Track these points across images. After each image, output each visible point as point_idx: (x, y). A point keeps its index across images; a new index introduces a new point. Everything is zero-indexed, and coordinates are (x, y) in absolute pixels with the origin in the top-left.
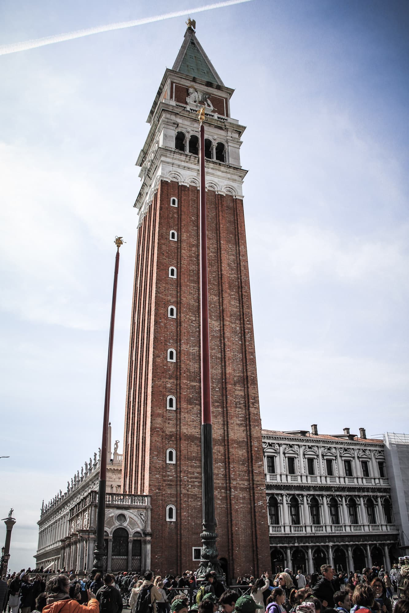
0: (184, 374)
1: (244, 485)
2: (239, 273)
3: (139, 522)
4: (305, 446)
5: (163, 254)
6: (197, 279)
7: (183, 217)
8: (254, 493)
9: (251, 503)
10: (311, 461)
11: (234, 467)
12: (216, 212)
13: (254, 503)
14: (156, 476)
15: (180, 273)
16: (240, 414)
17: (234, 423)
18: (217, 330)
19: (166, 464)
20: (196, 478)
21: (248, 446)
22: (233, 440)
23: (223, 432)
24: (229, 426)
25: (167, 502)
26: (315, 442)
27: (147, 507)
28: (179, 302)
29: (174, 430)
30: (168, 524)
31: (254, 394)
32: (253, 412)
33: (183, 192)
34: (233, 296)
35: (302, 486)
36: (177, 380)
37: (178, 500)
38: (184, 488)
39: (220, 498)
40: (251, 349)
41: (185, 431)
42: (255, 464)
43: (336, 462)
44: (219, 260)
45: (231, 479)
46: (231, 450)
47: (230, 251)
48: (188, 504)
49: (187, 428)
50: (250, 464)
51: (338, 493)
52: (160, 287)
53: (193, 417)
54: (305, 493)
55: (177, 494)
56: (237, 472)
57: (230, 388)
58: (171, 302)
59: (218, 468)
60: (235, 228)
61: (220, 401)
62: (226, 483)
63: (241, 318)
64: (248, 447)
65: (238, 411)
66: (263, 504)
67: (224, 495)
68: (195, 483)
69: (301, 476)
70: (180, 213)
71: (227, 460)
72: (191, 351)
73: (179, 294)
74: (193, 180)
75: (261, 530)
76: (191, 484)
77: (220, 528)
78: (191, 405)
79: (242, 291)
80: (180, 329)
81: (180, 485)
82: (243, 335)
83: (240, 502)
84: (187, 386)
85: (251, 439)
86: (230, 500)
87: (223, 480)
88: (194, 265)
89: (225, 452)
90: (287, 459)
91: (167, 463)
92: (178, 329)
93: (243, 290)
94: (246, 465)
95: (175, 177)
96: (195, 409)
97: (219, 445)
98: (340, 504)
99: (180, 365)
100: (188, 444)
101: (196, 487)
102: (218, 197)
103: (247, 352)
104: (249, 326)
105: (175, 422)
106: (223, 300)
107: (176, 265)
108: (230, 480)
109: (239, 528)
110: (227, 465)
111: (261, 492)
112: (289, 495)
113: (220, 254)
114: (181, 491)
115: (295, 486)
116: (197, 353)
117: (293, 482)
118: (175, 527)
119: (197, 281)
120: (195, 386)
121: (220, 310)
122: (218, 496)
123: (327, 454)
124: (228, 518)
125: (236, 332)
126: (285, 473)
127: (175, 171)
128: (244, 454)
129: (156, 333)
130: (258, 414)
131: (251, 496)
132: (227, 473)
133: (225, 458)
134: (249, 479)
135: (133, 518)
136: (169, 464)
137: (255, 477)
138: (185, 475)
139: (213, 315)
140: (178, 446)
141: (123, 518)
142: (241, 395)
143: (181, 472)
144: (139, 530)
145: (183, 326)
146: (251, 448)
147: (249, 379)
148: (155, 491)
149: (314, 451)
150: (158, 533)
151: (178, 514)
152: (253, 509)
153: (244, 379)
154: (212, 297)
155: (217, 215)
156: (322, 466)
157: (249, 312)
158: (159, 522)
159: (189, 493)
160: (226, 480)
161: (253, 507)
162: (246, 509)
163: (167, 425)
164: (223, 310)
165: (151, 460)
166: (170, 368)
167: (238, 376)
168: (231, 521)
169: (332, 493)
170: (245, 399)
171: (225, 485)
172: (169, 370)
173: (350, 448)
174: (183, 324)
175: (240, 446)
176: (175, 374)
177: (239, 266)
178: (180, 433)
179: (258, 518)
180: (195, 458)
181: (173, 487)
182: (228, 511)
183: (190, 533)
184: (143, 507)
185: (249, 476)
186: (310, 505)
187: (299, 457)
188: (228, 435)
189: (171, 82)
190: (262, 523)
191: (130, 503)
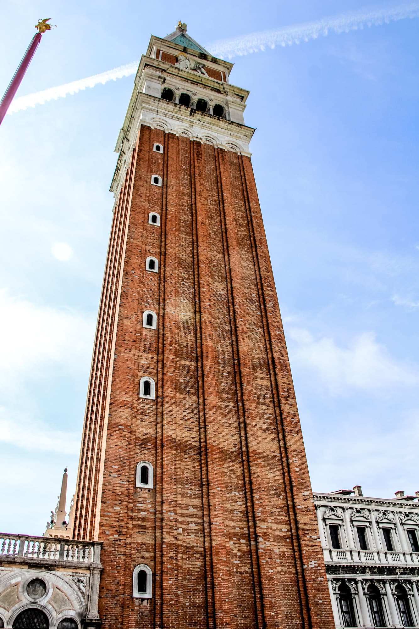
0: (171, 345)
1: (281, 530)
2: (251, 230)
3: (73, 597)
4: (352, 508)
5: (141, 196)
6: (190, 230)
7: (170, 162)
8: (300, 546)
9: (295, 563)
10: (361, 531)
11: (261, 498)
12: (216, 165)
13: (302, 564)
14: (115, 508)
15: (166, 220)
16: (266, 414)
17: (256, 425)
18: (222, 295)
19: (135, 488)
20: (192, 516)
21: (282, 464)
22: (256, 453)
23: (238, 439)
24: (248, 429)
25: (136, 559)
26: (364, 503)
27: (93, 566)
28: (163, 253)
29: (151, 431)
30: (137, 604)
31: (286, 384)
32: (286, 411)
33: (170, 140)
34: (245, 256)
35: (354, 566)
36: (158, 354)
37: (158, 555)
38: (168, 533)
39: (239, 554)
40: (277, 322)
41: (171, 433)
42: (297, 495)
43: (397, 532)
44: (222, 213)
45: (257, 519)
46: (254, 469)
47: (237, 207)
48: (176, 564)
49: (174, 428)
50: (289, 495)
51: (405, 577)
52: (134, 232)
53: (185, 414)
54: (359, 577)
55: (155, 544)
56: (267, 508)
57: (247, 372)
58: (150, 253)
59: (232, 500)
60: (242, 183)
61: (231, 392)
62: (249, 527)
63: (257, 283)
64: (283, 466)
65: (262, 409)
66: (319, 566)
67: (245, 548)
68: (190, 525)
69: (351, 552)
70: (166, 158)
71: (247, 485)
72: (181, 317)
73: (163, 244)
74: (185, 130)
75: (319, 616)
76: (184, 526)
77: (240, 612)
78: (182, 394)
79: (256, 251)
80: (164, 286)
81: (162, 528)
82: (262, 303)
83: (275, 563)
84: (175, 363)
85: (286, 453)
86: (258, 558)
87: (241, 521)
88: (185, 215)
89: (244, 473)
90: (328, 527)
91: (137, 486)
92: (161, 286)
93: (258, 250)
94: (281, 497)
95: (160, 126)
96: (189, 400)
97: (232, 461)
98: (410, 594)
99: (163, 334)
100: (176, 455)
101: (192, 533)
102: (218, 152)
103: (270, 325)
104: (271, 293)
105: (153, 418)
106: (229, 257)
107: (159, 211)
108: (254, 521)
109: (277, 613)
110: (248, 495)
111: (312, 543)
112: (337, 580)
113: (224, 207)
114: (162, 538)
115: (344, 566)
116: (192, 320)
117: (340, 560)
118: (150, 611)
119: (190, 233)
120: (188, 366)
121: (226, 269)
122: (235, 551)
123: (383, 521)
124: (254, 593)
125: (252, 300)
126: (328, 547)
127: (160, 119)
128: (277, 478)
129: (126, 287)
130: (295, 415)
131: (294, 551)
132: (249, 509)
133: (245, 483)
134: (290, 520)
135: (62, 589)
136: (141, 489)
137: (299, 516)
138: (172, 509)
139: (215, 275)
140: (159, 458)
141: (41, 588)
142: (266, 386)
143: (162, 502)
144: (72, 614)
145: (169, 282)
146: (289, 468)
147: (276, 362)
148: (111, 537)
149: (365, 515)
150: (113, 622)
151: (157, 584)
152: (300, 576)
153: (268, 362)
154: (213, 254)
155: (218, 168)
156: (378, 538)
157: (269, 276)
158: (118, 598)
159: (179, 543)
160: (248, 521)
161: (300, 571)
162: (287, 575)
163: (139, 422)
164: (230, 270)
165: (106, 479)
166: (147, 337)
167: (259, 358)
168: (262, 598)
169: (397, 578)
170: (272, 391)
171: (246, 531)
172: (146, 339)
173: (412, 513)
174: (169, 281)
175: (268, 464)
176: (155, 345)
177: (250, 222)
178: (162, 436)
179: (311, 593)
180: (189, 481)
181: (146, 531)
182: (254, 578)
183: (182, 622)
184: (83, 565)
185: (289, 515)
186: (367, 596)
187: (344, 524)
188: (247, 444)
189: (157, 49)
190: (320, 601)
191: (57, 558)
